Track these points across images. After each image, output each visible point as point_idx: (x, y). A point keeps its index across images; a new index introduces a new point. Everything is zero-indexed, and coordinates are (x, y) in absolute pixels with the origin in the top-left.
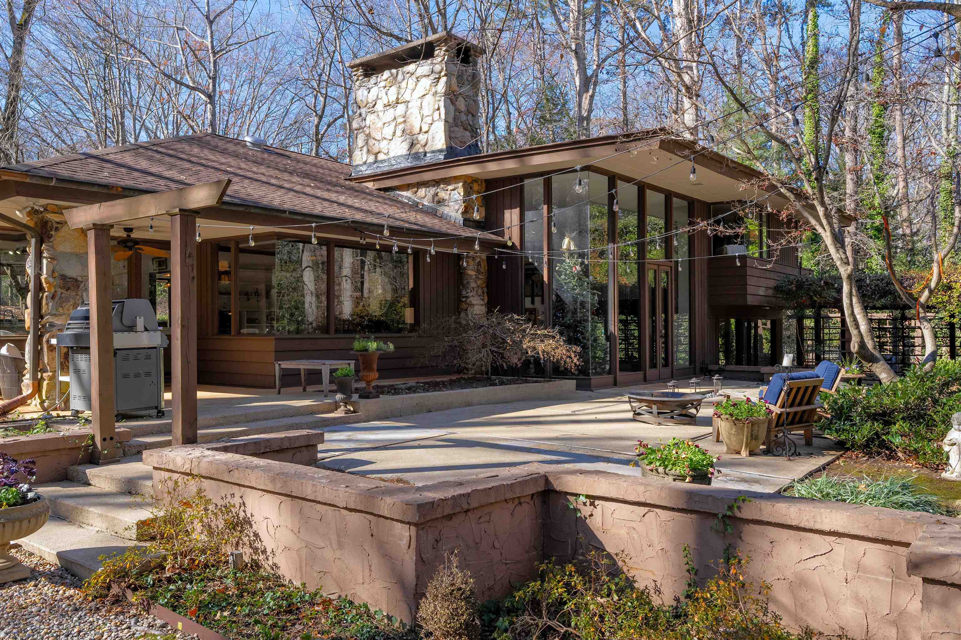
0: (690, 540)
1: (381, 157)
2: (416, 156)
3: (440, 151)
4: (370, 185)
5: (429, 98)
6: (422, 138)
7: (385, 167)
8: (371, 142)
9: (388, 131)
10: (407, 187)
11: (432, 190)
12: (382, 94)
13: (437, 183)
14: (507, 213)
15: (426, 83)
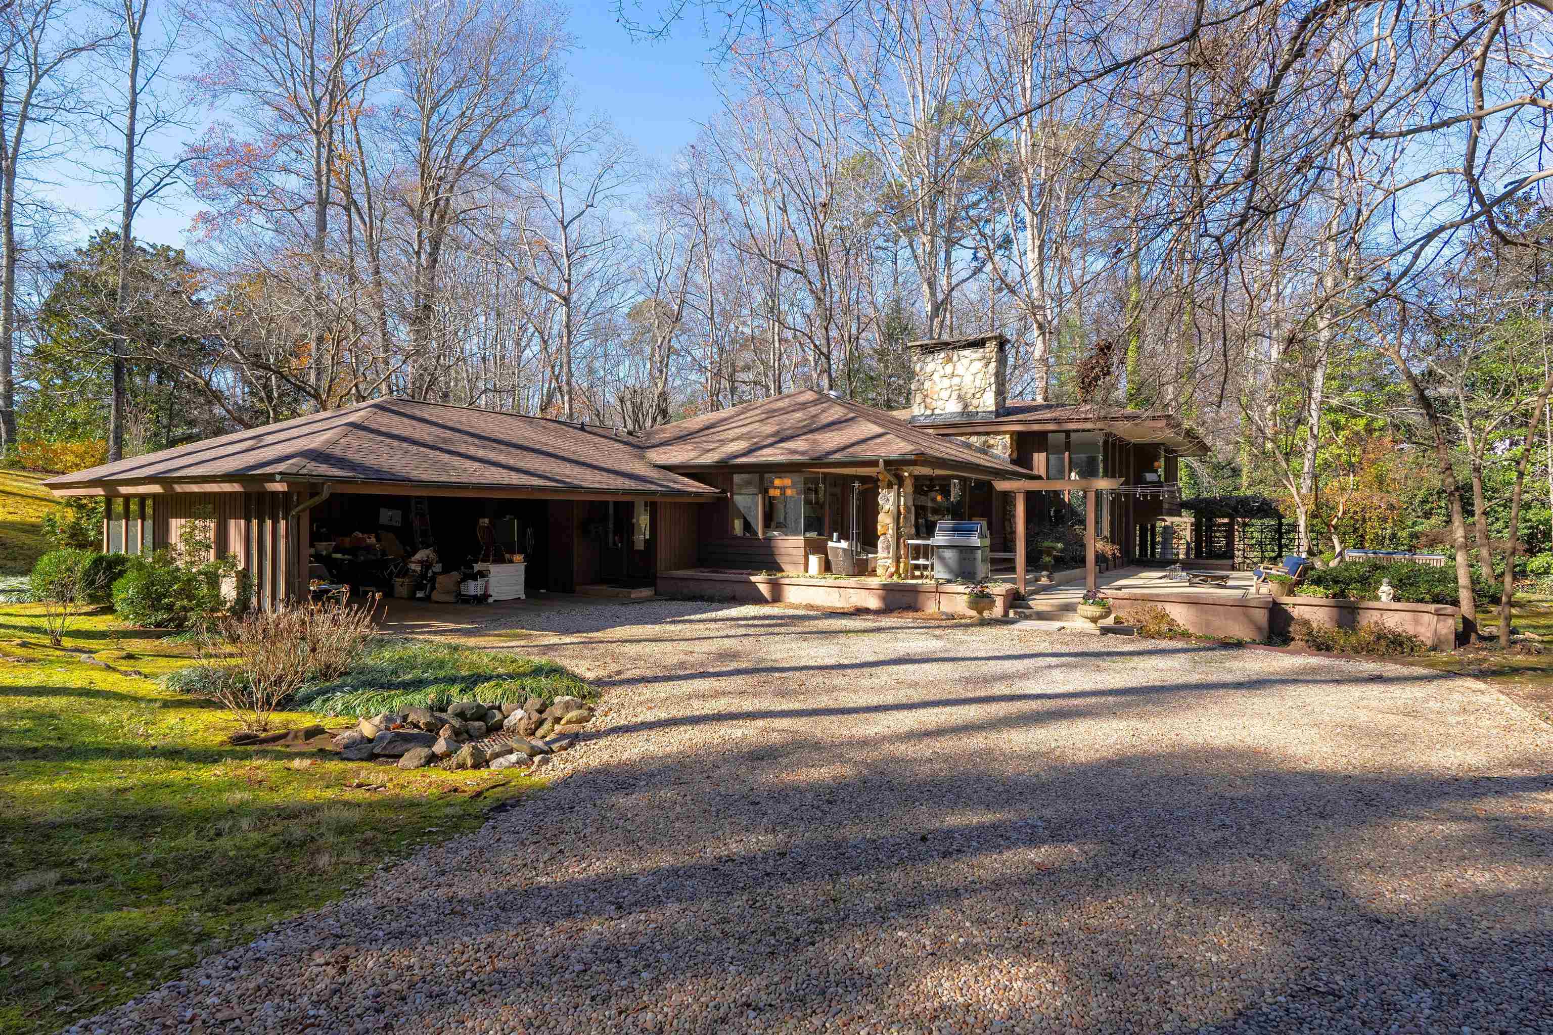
0: (1336, 617)
1: (937, 412)
2: (970, 414)
3: (991, 412)
4: (931, 431)
5: (980, 376)
6: (975, 402)
7: (939, 421)
8: (928, 400)
9: (945, 395)
10: (962, 434)
11: (983, 438)
12: (939, 368)
13: (988, 434)
14: (1036, 455)
15: (978, 365)
